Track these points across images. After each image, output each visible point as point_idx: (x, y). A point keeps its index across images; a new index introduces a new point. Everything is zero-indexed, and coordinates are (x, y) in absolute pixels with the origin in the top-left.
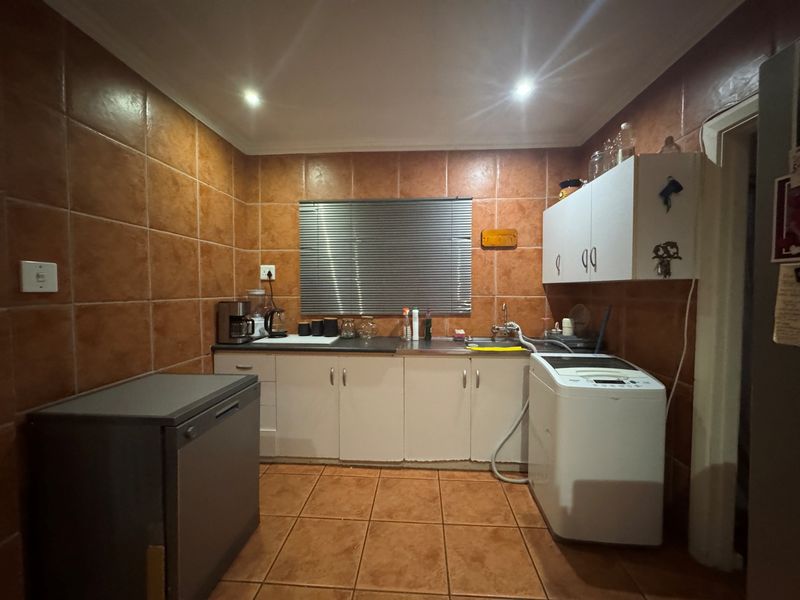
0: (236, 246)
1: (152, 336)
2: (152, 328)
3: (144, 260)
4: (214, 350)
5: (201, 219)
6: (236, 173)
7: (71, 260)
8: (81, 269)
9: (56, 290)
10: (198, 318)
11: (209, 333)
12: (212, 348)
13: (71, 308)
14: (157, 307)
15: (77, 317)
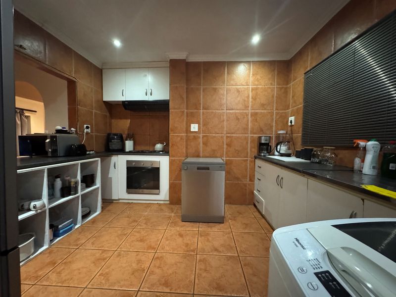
0: (277, 109)
1: (225, 146)
2: (225, 144)
3: (224, 121)
4: (256, 158)
5: (252, 102)
6: (278, 74)
7: (201, 124)
8: (204, 125)
9: (197, 131)
10: (247, 143)
11: (253, 150)
12: (255, 156)
13: (201, 135)
14: (227, 137)
15: (202, 138)
